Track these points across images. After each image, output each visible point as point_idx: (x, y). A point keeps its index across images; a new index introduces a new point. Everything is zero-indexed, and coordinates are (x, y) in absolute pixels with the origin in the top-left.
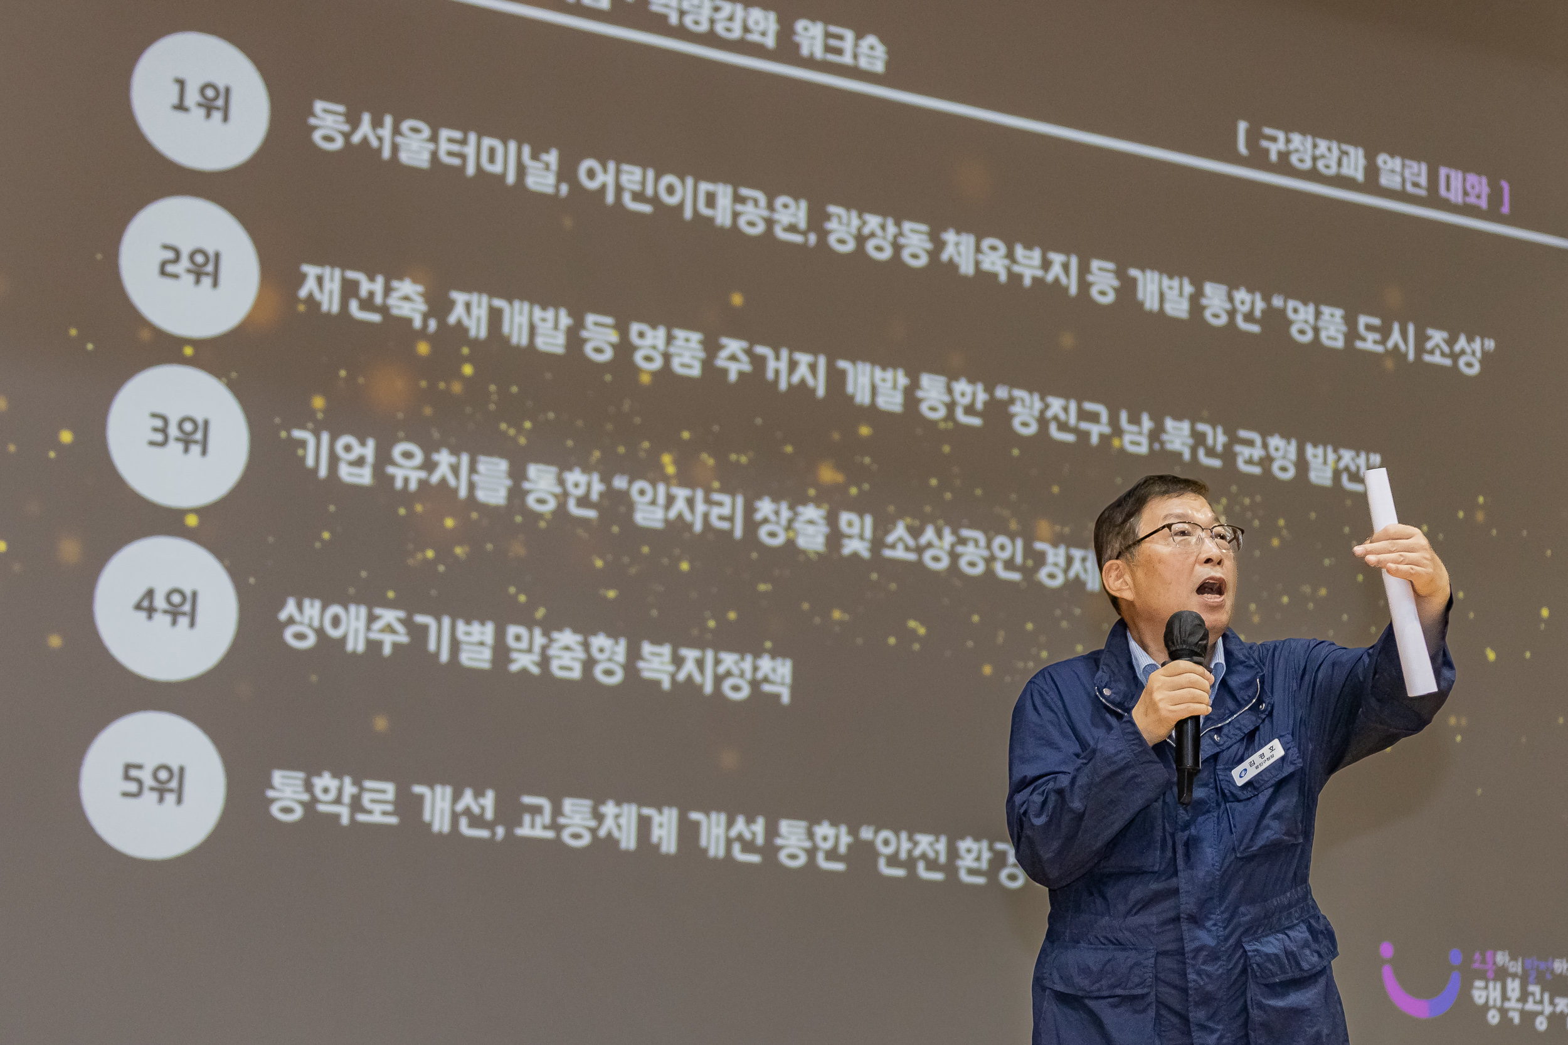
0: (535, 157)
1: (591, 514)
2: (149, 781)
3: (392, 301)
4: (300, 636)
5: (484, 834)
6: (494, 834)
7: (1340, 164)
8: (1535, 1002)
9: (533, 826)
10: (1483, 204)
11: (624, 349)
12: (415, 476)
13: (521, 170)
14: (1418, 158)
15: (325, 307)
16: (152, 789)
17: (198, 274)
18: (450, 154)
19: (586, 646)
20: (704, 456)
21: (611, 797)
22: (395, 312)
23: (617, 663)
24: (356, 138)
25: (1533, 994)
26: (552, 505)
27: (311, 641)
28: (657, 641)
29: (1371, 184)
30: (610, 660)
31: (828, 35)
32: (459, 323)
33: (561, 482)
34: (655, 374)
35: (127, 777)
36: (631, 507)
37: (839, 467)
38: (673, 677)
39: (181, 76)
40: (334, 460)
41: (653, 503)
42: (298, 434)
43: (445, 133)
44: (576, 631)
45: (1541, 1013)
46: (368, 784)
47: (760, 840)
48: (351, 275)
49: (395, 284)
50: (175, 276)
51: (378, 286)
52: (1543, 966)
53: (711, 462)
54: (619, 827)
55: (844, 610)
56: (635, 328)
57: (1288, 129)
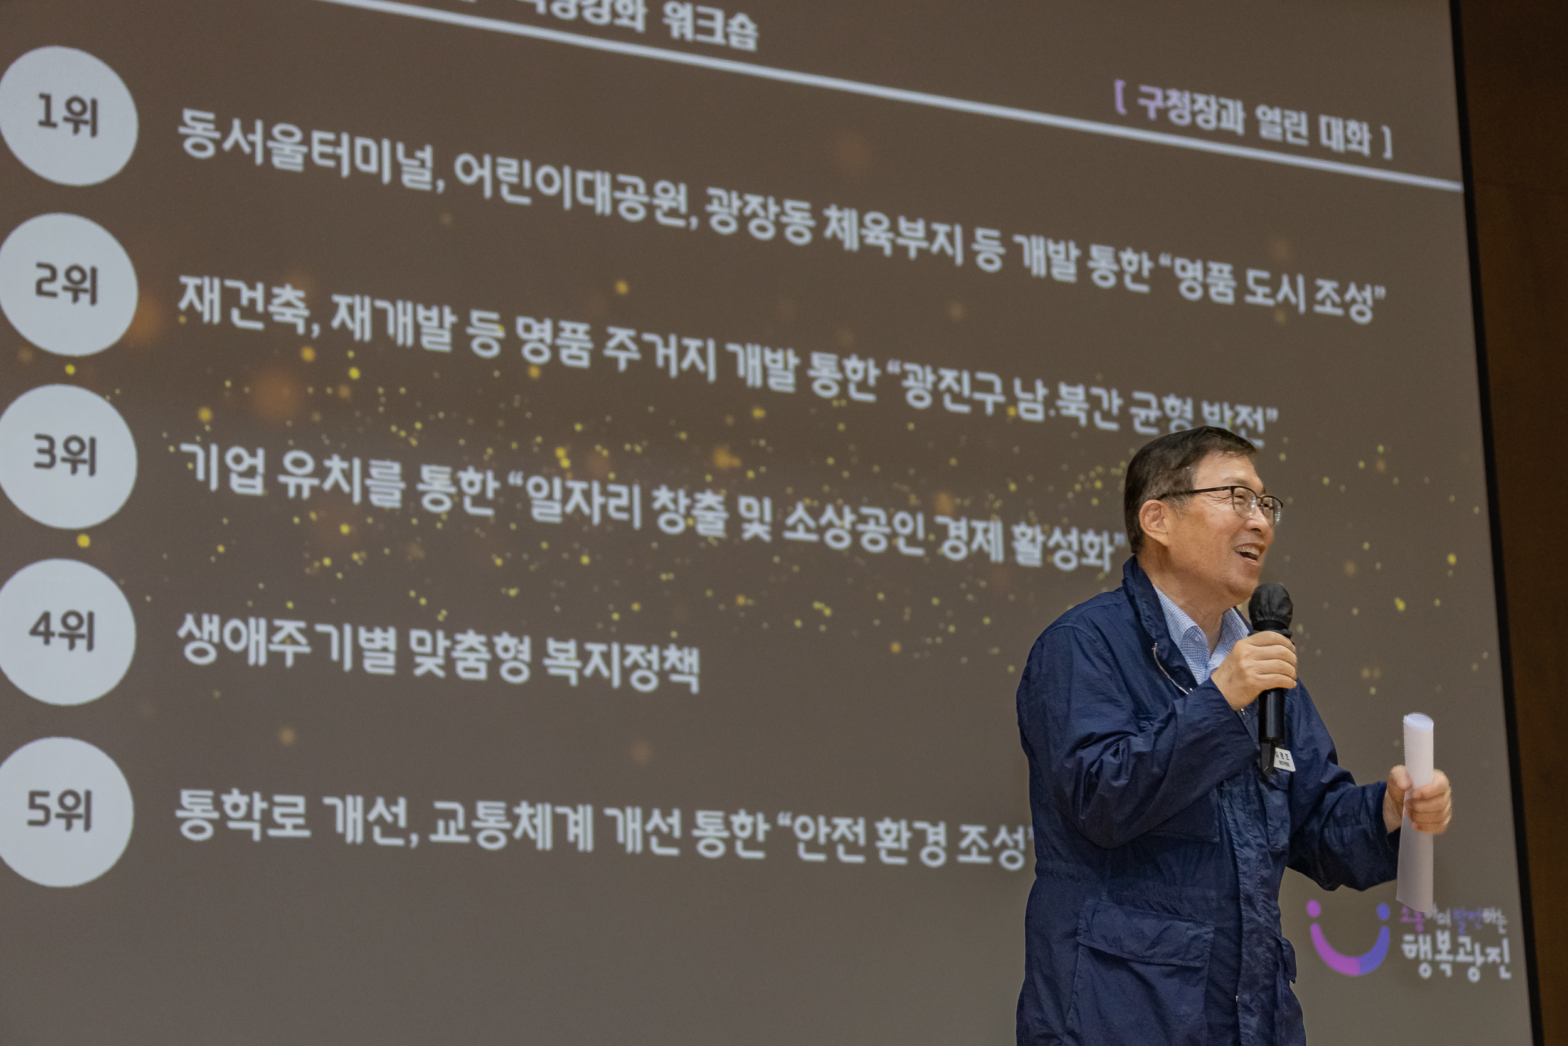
0: (409, 154)
1: (488, 512)
2: (55, 808)
3: (272, 309)
4: (200, 653)
5: (399, 842)
6: (408, 841)
7: (1219, 118)
8: (1467, 954)
9: (447, 832)
10: (1366, 150)
11: (512, 343)
12: (307, 484)
13: (397, 168)
14: (1297, 108)
15: (206, 318)
16: (59, 816)
17: (75, 291)
18: (323, 155)
19: (491, 646)
20: (598, 448)
21: (525, 798)
22: (277, 318)
23: (523, 662)
24: (228, 145)
25: (1463, 945)
26: (448, 505)
27: (212, 656)
28: (562, 638)
29: (1252, 136)
30: (515, 659)
31: (697, 16)
32: (343, 324)
33: (456, 482)
34: (543, 367)
35: (33, 806)
36: (528, 503)
37: (734, 452)
38: (580, 672)
39: (46, 91)
40: (224, 472)
41: (550, 497)
42: (186, 447)
43: (317, 135)
44: (479, 632)
45: (1473, 964)
46: (278, 799)
47: (677, 833)
48: (230, 283)
49: (276, 290)
50: (54, 295)
51: (259, 294)
52: (1471, 916)
53: (605, 453)
54: (534, 827)
55: (748, 596)
56: (521, 322)
57: (1165, 86)
